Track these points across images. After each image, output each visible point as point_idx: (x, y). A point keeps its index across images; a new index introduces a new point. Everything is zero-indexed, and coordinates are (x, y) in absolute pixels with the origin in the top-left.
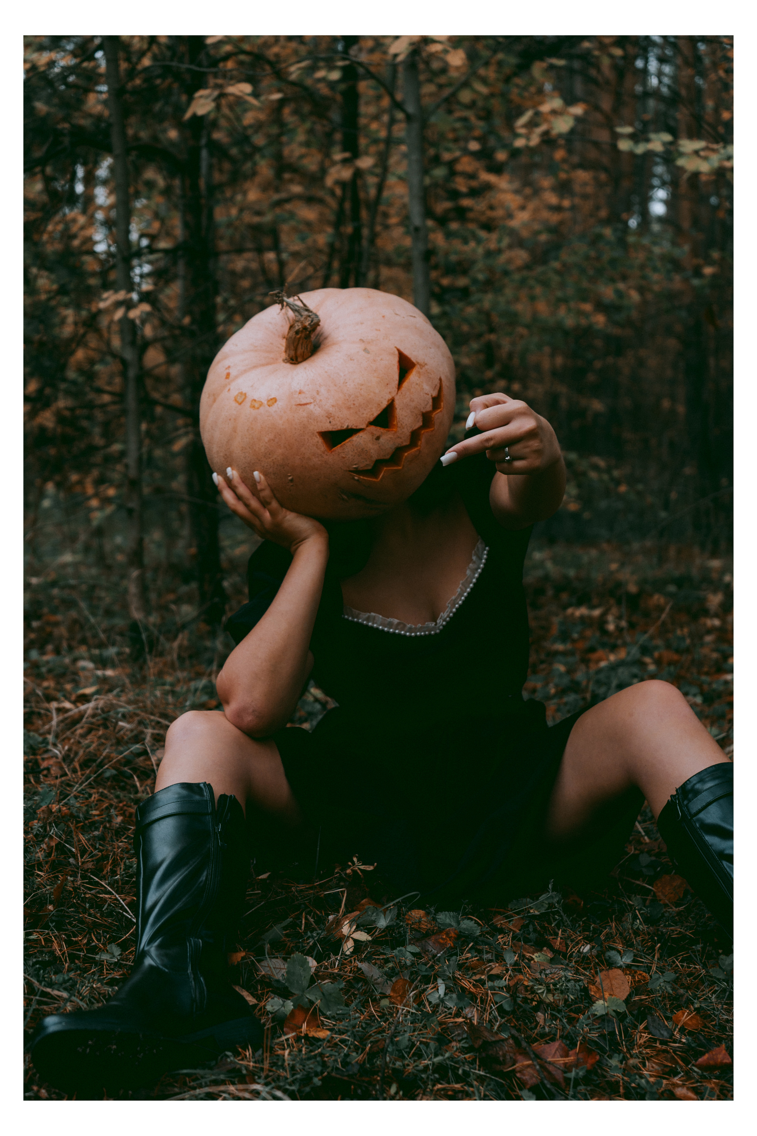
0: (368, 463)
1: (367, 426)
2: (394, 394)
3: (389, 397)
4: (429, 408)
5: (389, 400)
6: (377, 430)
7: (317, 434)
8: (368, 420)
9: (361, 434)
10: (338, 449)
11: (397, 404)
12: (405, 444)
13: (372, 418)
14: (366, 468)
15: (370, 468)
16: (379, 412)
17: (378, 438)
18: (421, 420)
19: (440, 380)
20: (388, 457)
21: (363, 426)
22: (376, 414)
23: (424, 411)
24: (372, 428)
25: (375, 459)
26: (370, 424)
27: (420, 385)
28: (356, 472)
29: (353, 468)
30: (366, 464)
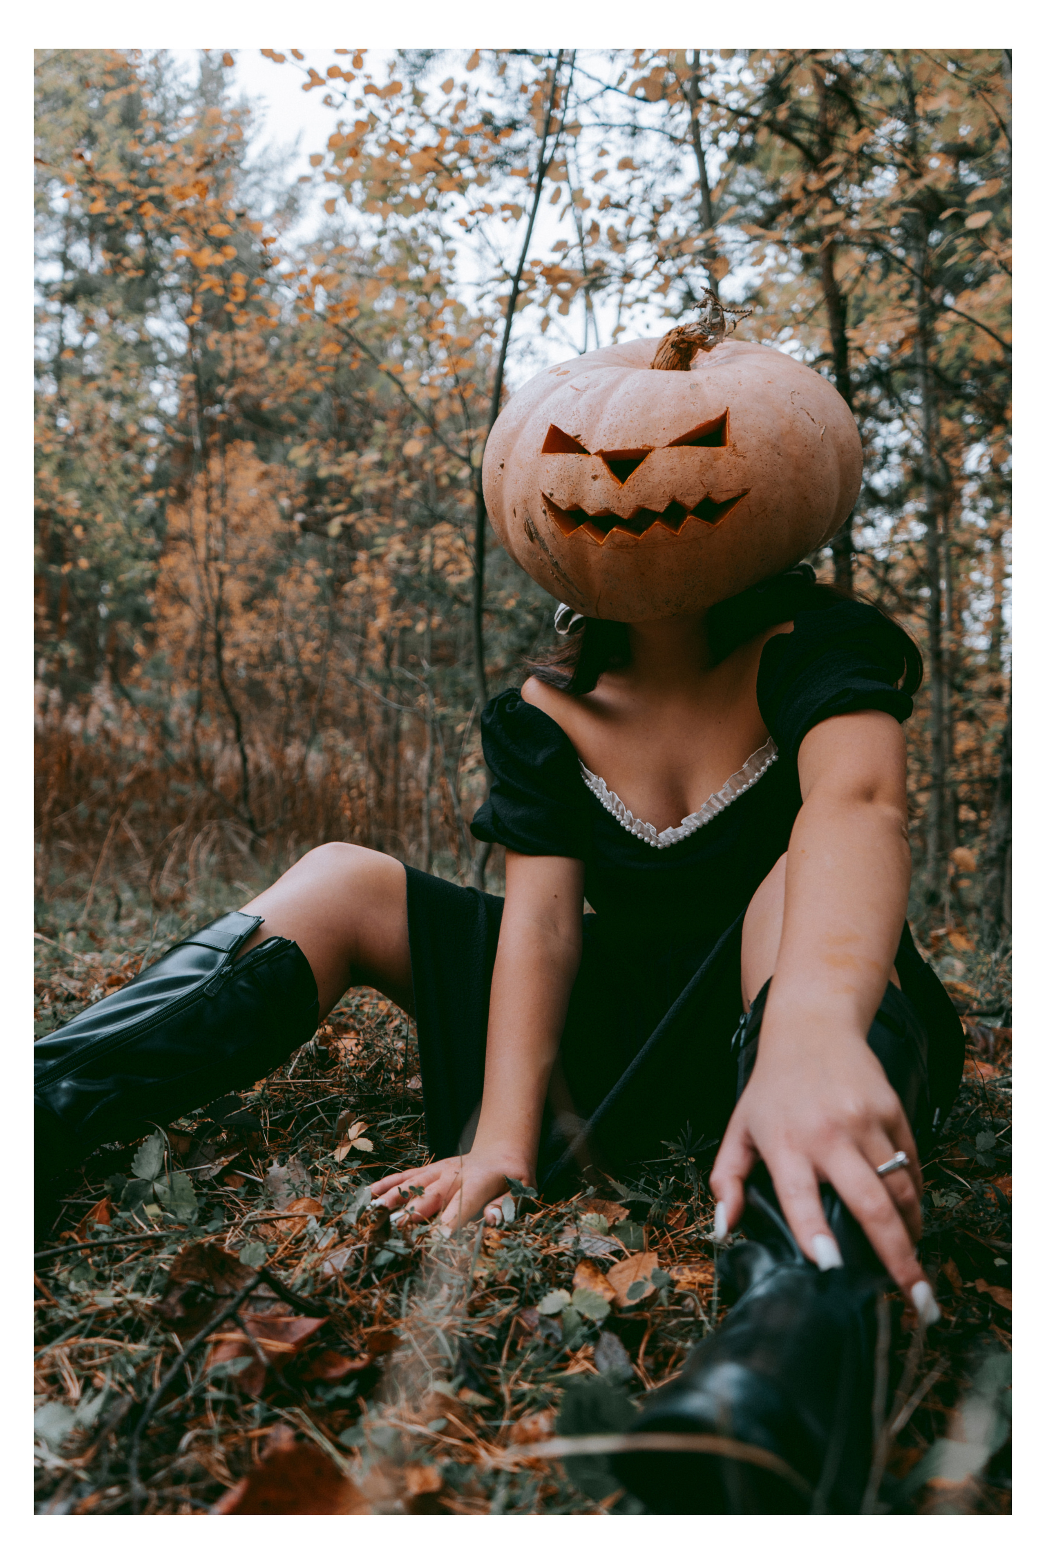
0: (565, 498)
1: (596, 454)
2: (657, 444)
3: (650, 442)
4: (690, 501)
5: (646, 446)
6: (602, 468)
7: (549, 425)
8: (603, 448)
9: (582, 456)
10: (550, 457)
11: (652, 456)
12: (620, 513)
13: (608, 449)
14: (558, 504)
15: (563, 507)
16: (623, 449)
17: (595, 478)
18: (667, 506)
19: (745, 492)
20: (591, 512)
21: (592, 451)
22: (617, 447)
23: (679, 498)
24: (599, 460)
25: (575, 501)
26: (601, 453)
27: (706, 467)
28: (547, 500)
29: (547, 492)
30: (562, 499)
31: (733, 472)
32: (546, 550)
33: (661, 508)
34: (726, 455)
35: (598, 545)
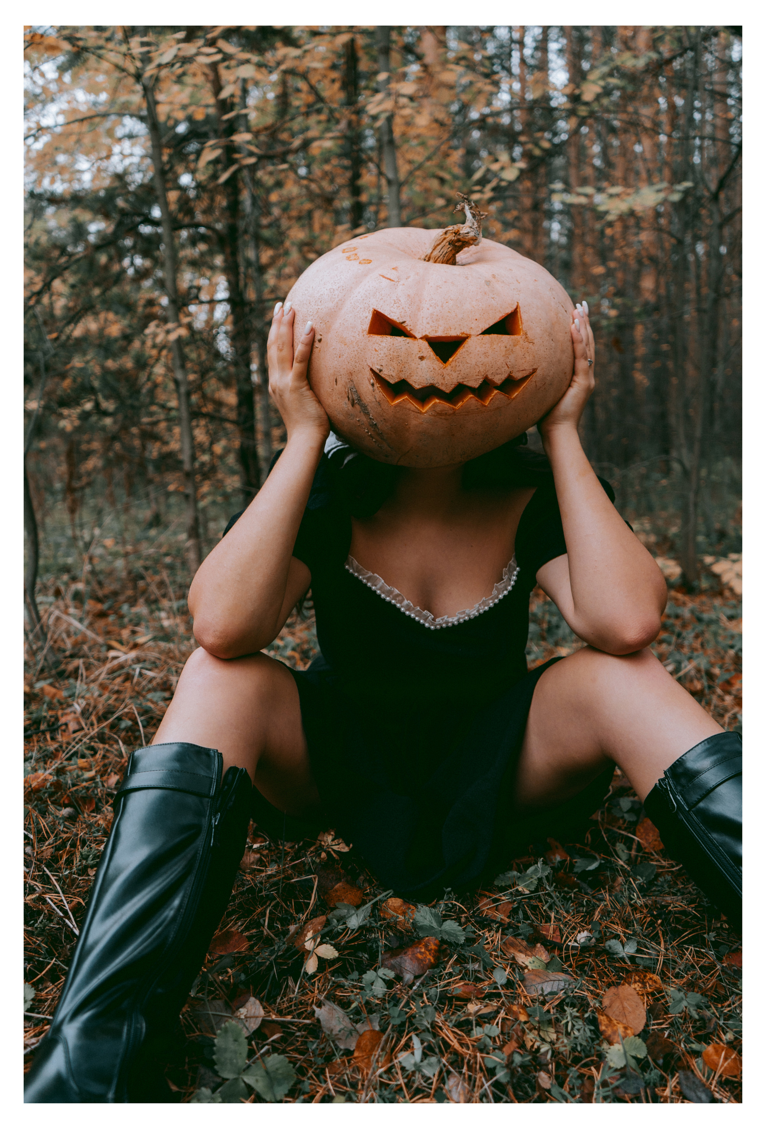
0: (394, 374)
1: (421, 338)
2: (472, 333)
3: (467, 331)
4: (498, 379)
5: (463, 333)
6: (428, 351)
7: (372, 310)
8: (427, 333)
9: (408, 340)
10: (377, 338)
11: (469, 343)
12: (443, 388)
13: (432, 334)
14: (387, 378)
15: (392, 382)
16: (444, 335)
17: (422, 358)
18: (480, 381)
19: (534, 371)
20: (417, 386)
21: (418, 335)
22: (440, 333)
23: (490, 377)
24: (425, 344)
25: (403, 377)
26: (426, 338)
27: (509, 352)
28: (377, 376)
29: (376, 368)
30: (391, 375)
31: (527, 355)
32: (367, 414)
33: (475, 384)
34: (522, 342)
35: (421, 413)
